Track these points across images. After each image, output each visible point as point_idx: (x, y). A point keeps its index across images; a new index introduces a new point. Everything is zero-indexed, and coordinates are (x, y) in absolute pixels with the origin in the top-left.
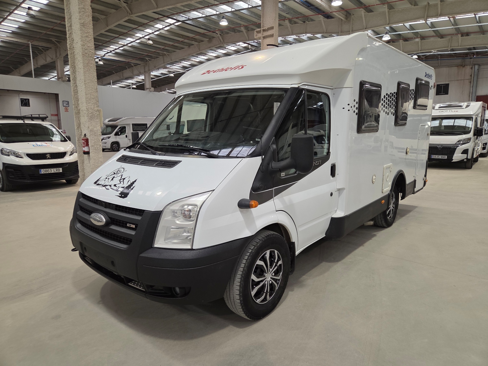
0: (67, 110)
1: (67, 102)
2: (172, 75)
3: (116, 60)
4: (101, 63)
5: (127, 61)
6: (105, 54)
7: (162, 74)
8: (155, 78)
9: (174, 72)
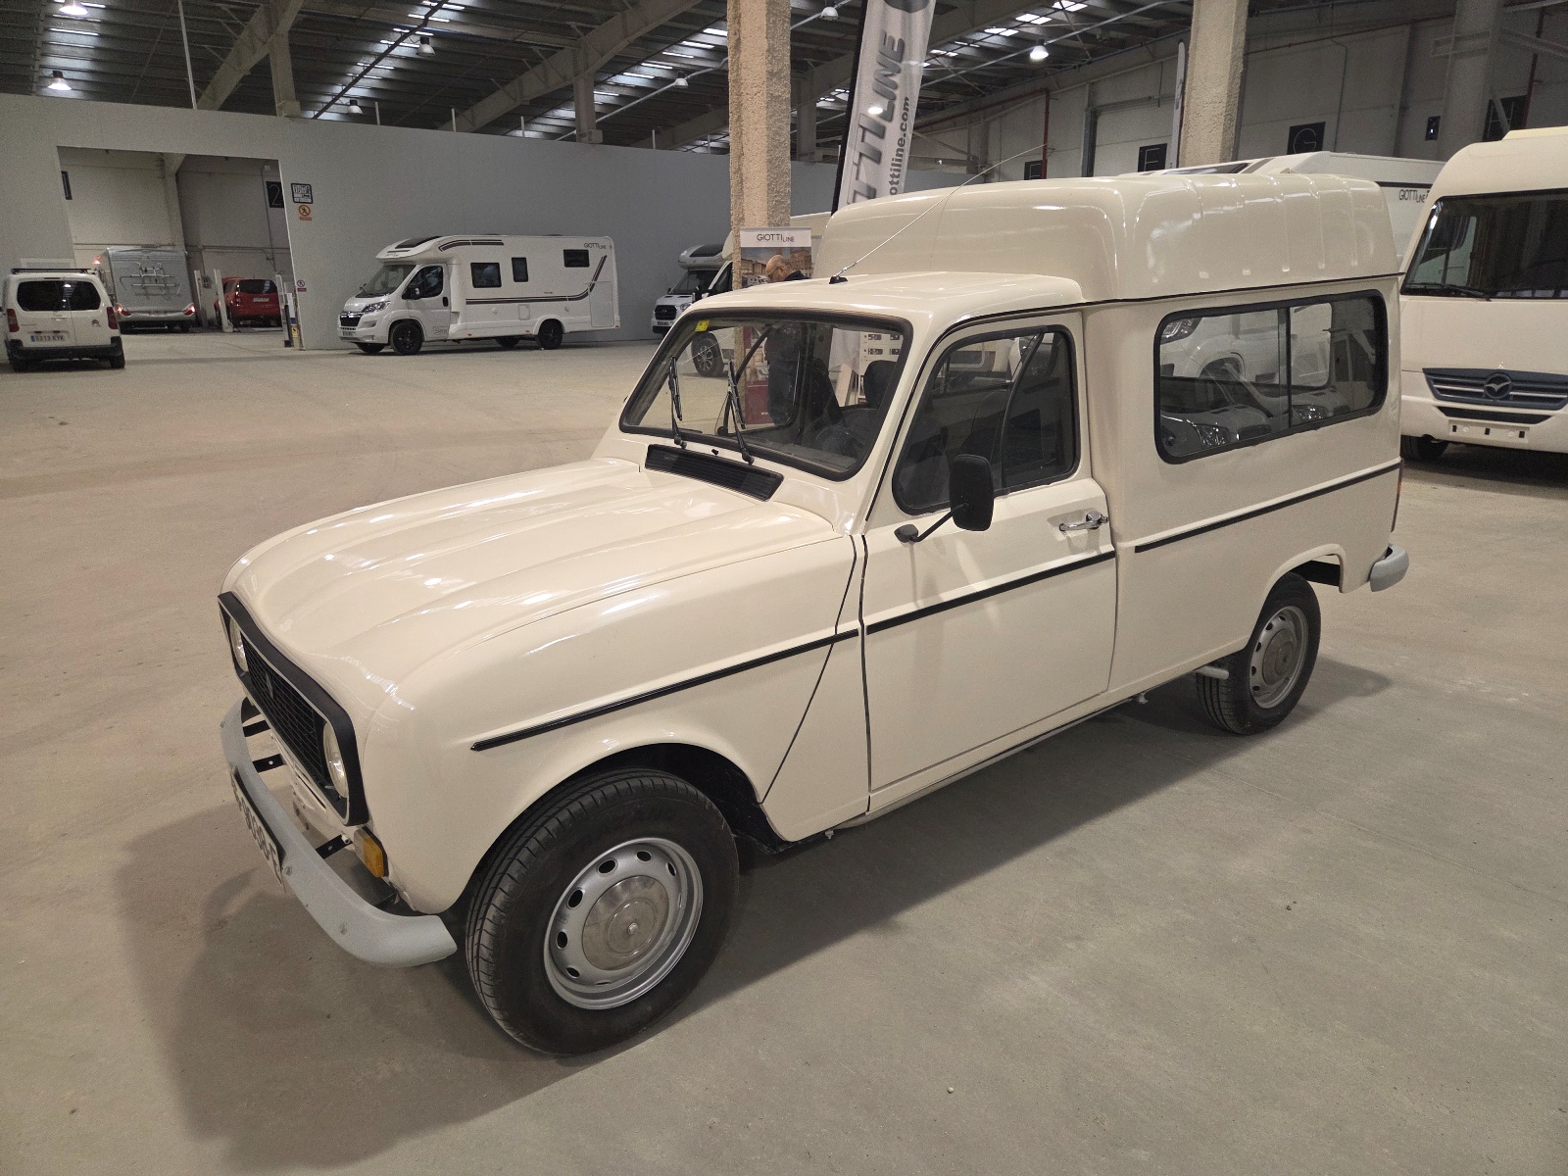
0: (305, 215)
1: (305, 189)
2: (682, 82)
3: (471, 36)
4: (428, 49)
5: (509, 36)
6: (427, 16)
7: (656, 79)
8: (638, 99)
9: (689, 72)
